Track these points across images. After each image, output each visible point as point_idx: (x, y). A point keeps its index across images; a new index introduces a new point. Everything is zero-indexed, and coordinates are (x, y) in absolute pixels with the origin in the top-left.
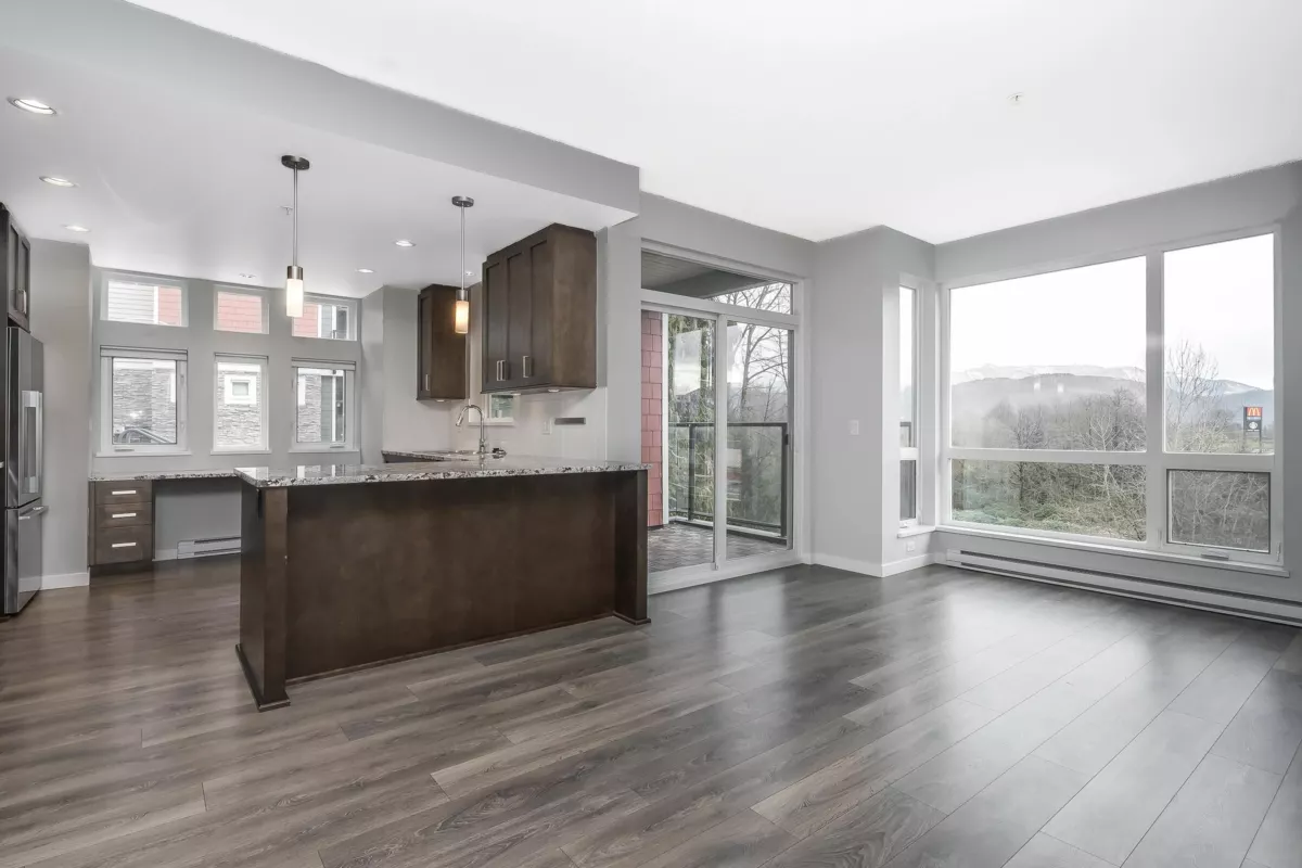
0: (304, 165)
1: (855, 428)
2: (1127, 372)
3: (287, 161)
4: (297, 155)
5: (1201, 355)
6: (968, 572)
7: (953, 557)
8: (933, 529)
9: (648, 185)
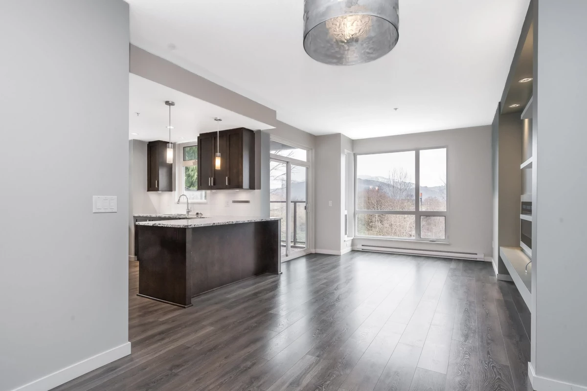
0: (172, 104)
1: (330, 203)
2: (379, 178)
3: (167, 103)
4: (171, 101)
5: (406, 174)
6: (363, 252)
7: (359, 247)
8: (352, 238)
9: (279, 117)
